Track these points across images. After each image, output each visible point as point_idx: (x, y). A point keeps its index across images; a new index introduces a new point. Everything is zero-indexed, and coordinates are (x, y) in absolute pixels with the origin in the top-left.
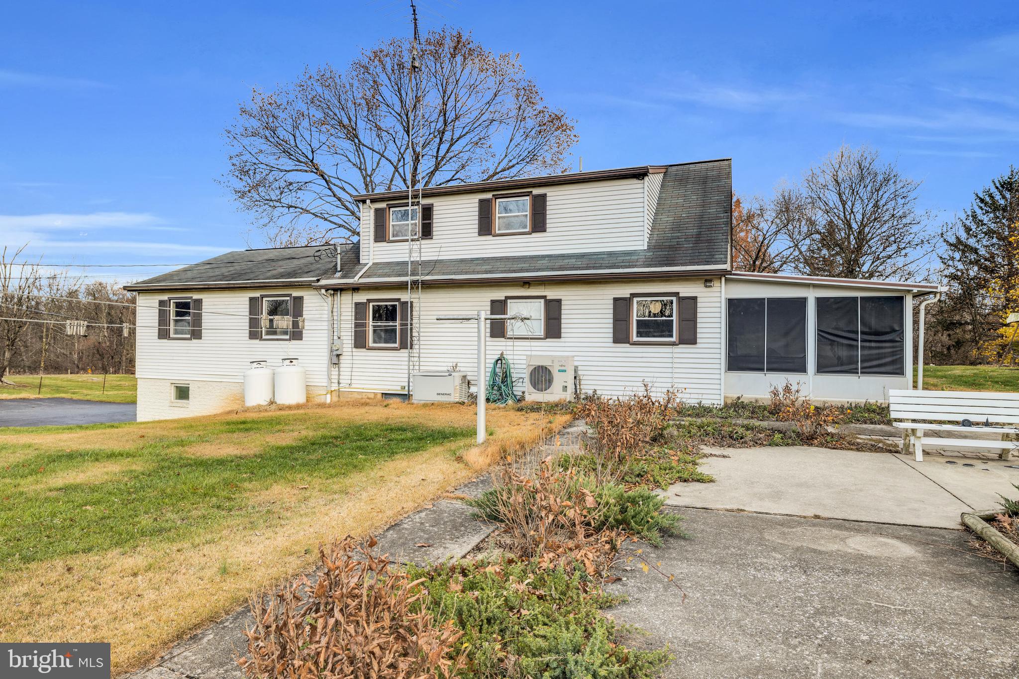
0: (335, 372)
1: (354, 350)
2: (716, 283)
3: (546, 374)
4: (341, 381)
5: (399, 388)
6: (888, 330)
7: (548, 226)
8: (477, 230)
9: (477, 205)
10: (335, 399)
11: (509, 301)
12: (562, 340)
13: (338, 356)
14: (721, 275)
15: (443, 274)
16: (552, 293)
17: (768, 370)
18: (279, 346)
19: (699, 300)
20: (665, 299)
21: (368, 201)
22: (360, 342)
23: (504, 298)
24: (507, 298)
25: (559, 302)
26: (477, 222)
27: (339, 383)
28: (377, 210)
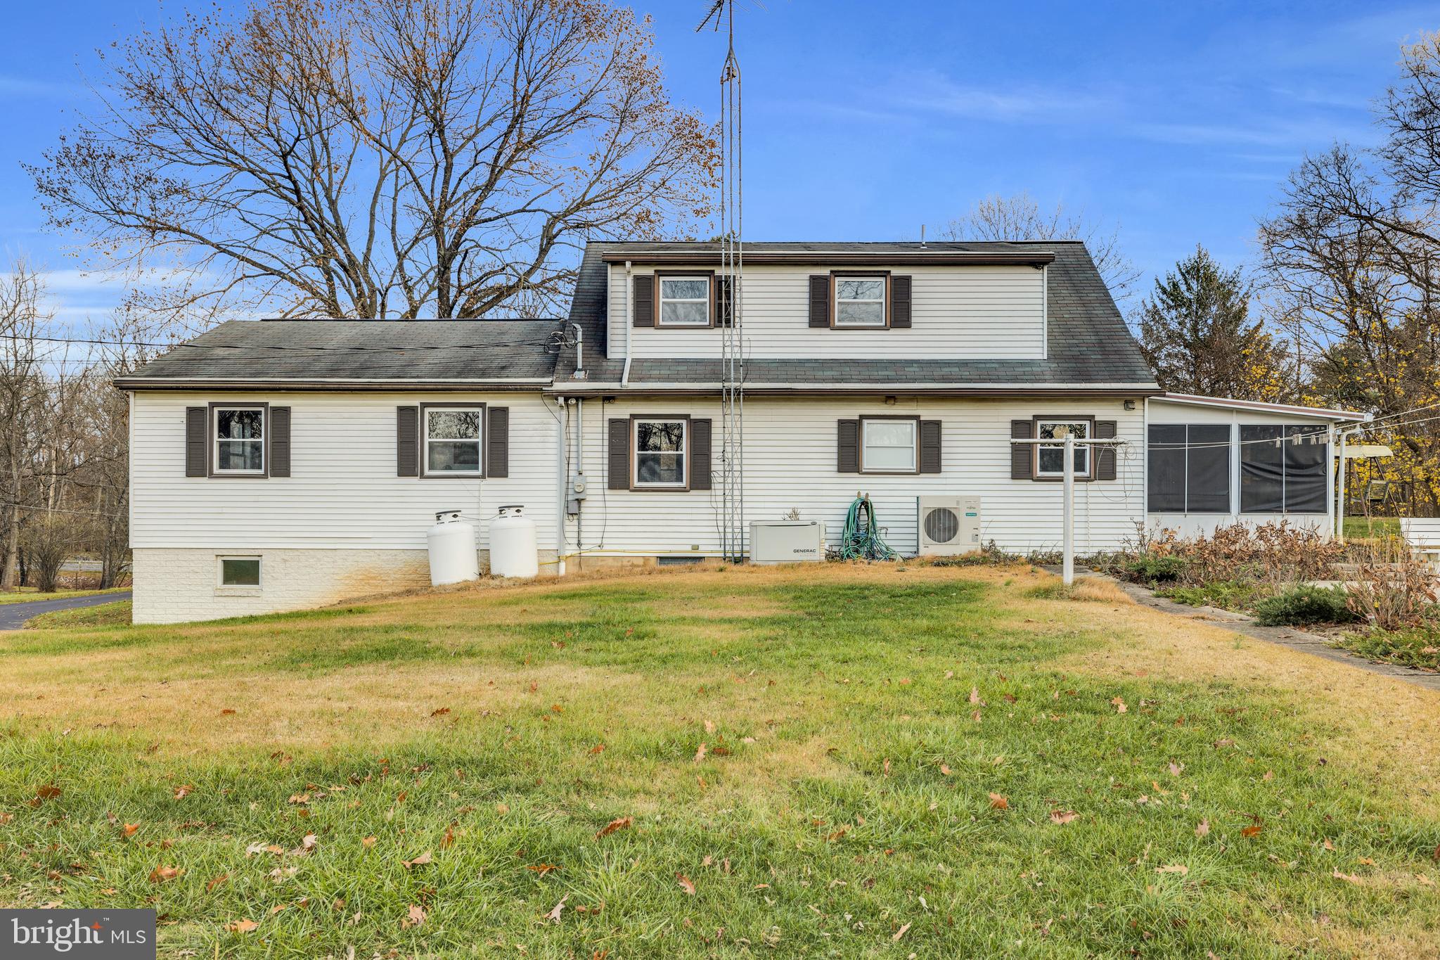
0: (571, 527)
1: (607, 492)
2: (1138, 405)
3: (950, 520)
4: (583, 541)
5: (689, 548)
6: (1312, 463)
7: (913, 320)
8: (807, 320)
9: (807, 283)
10: (574, 570)
11: (865, 422)
12: (942, 475)
13: (579, 501)
14: (1142, 395)
15: (769, 380)
16: (928, 412)
17: (1189, 510)
18: (462, 488)
19: (1119, 425)
20: (1074, 423)
21: (628, 264)
22: (618, 480)
23: (857, 418)
24: (862, 417)
25: (938, 424)
26: (807, 308)
27: (579, 544)
28: (637, 279)
